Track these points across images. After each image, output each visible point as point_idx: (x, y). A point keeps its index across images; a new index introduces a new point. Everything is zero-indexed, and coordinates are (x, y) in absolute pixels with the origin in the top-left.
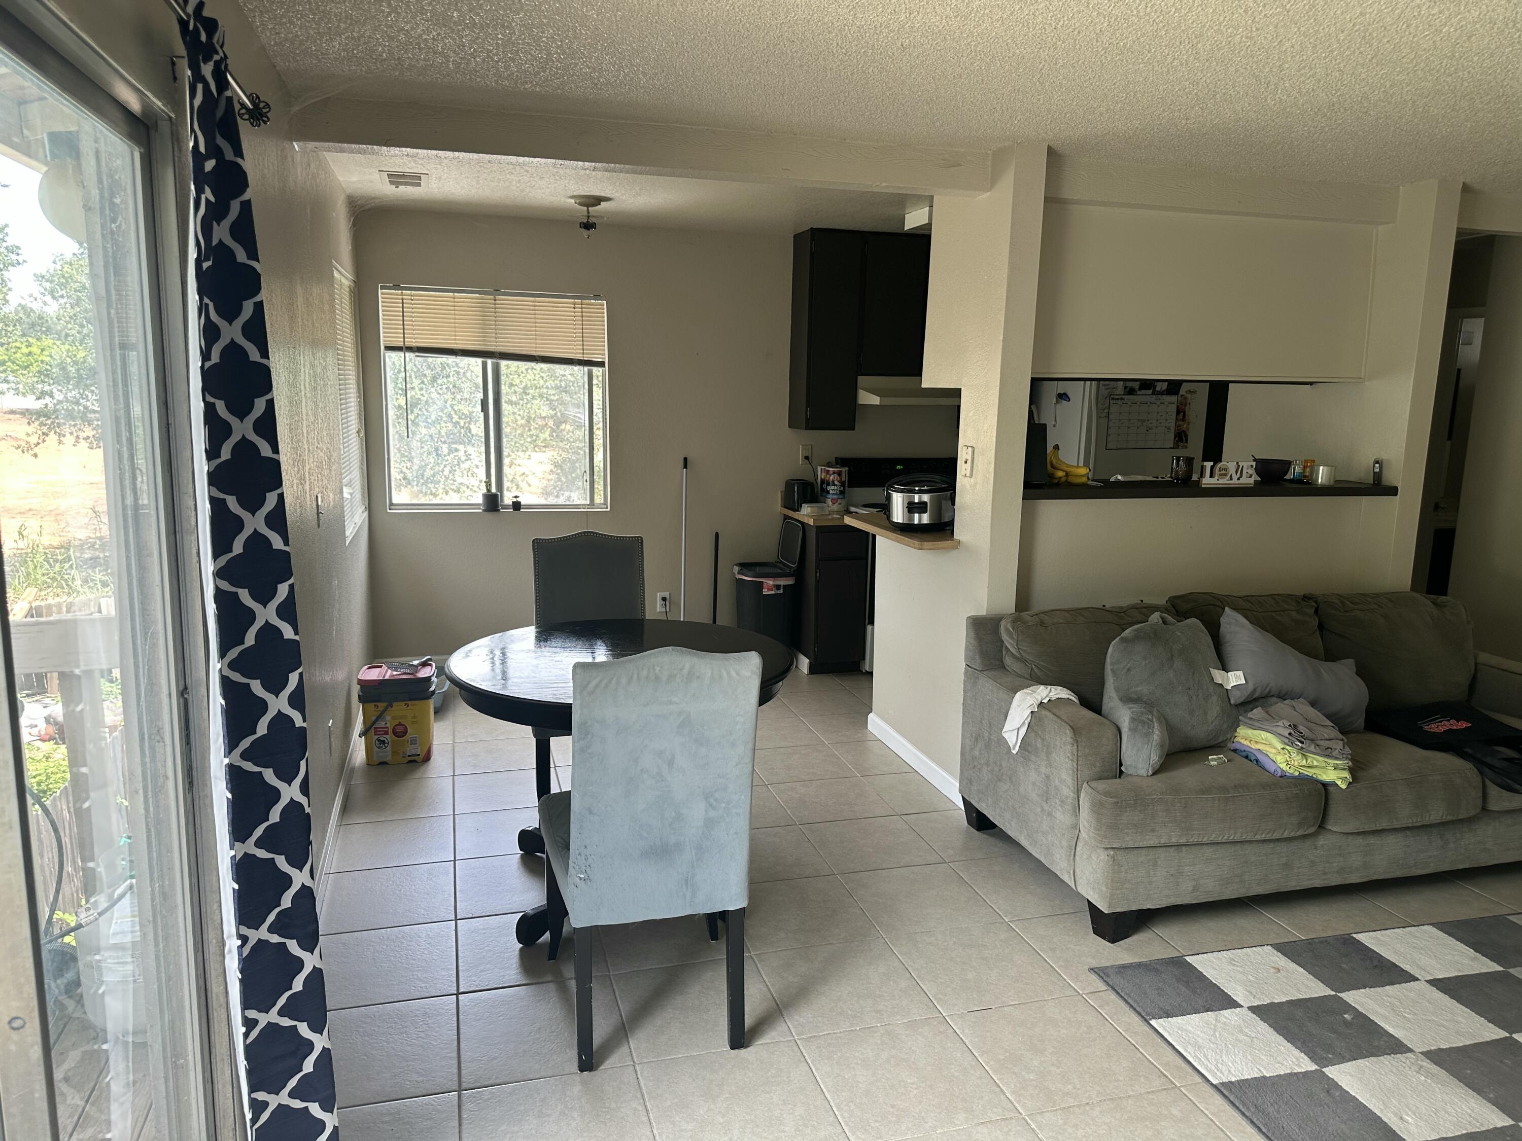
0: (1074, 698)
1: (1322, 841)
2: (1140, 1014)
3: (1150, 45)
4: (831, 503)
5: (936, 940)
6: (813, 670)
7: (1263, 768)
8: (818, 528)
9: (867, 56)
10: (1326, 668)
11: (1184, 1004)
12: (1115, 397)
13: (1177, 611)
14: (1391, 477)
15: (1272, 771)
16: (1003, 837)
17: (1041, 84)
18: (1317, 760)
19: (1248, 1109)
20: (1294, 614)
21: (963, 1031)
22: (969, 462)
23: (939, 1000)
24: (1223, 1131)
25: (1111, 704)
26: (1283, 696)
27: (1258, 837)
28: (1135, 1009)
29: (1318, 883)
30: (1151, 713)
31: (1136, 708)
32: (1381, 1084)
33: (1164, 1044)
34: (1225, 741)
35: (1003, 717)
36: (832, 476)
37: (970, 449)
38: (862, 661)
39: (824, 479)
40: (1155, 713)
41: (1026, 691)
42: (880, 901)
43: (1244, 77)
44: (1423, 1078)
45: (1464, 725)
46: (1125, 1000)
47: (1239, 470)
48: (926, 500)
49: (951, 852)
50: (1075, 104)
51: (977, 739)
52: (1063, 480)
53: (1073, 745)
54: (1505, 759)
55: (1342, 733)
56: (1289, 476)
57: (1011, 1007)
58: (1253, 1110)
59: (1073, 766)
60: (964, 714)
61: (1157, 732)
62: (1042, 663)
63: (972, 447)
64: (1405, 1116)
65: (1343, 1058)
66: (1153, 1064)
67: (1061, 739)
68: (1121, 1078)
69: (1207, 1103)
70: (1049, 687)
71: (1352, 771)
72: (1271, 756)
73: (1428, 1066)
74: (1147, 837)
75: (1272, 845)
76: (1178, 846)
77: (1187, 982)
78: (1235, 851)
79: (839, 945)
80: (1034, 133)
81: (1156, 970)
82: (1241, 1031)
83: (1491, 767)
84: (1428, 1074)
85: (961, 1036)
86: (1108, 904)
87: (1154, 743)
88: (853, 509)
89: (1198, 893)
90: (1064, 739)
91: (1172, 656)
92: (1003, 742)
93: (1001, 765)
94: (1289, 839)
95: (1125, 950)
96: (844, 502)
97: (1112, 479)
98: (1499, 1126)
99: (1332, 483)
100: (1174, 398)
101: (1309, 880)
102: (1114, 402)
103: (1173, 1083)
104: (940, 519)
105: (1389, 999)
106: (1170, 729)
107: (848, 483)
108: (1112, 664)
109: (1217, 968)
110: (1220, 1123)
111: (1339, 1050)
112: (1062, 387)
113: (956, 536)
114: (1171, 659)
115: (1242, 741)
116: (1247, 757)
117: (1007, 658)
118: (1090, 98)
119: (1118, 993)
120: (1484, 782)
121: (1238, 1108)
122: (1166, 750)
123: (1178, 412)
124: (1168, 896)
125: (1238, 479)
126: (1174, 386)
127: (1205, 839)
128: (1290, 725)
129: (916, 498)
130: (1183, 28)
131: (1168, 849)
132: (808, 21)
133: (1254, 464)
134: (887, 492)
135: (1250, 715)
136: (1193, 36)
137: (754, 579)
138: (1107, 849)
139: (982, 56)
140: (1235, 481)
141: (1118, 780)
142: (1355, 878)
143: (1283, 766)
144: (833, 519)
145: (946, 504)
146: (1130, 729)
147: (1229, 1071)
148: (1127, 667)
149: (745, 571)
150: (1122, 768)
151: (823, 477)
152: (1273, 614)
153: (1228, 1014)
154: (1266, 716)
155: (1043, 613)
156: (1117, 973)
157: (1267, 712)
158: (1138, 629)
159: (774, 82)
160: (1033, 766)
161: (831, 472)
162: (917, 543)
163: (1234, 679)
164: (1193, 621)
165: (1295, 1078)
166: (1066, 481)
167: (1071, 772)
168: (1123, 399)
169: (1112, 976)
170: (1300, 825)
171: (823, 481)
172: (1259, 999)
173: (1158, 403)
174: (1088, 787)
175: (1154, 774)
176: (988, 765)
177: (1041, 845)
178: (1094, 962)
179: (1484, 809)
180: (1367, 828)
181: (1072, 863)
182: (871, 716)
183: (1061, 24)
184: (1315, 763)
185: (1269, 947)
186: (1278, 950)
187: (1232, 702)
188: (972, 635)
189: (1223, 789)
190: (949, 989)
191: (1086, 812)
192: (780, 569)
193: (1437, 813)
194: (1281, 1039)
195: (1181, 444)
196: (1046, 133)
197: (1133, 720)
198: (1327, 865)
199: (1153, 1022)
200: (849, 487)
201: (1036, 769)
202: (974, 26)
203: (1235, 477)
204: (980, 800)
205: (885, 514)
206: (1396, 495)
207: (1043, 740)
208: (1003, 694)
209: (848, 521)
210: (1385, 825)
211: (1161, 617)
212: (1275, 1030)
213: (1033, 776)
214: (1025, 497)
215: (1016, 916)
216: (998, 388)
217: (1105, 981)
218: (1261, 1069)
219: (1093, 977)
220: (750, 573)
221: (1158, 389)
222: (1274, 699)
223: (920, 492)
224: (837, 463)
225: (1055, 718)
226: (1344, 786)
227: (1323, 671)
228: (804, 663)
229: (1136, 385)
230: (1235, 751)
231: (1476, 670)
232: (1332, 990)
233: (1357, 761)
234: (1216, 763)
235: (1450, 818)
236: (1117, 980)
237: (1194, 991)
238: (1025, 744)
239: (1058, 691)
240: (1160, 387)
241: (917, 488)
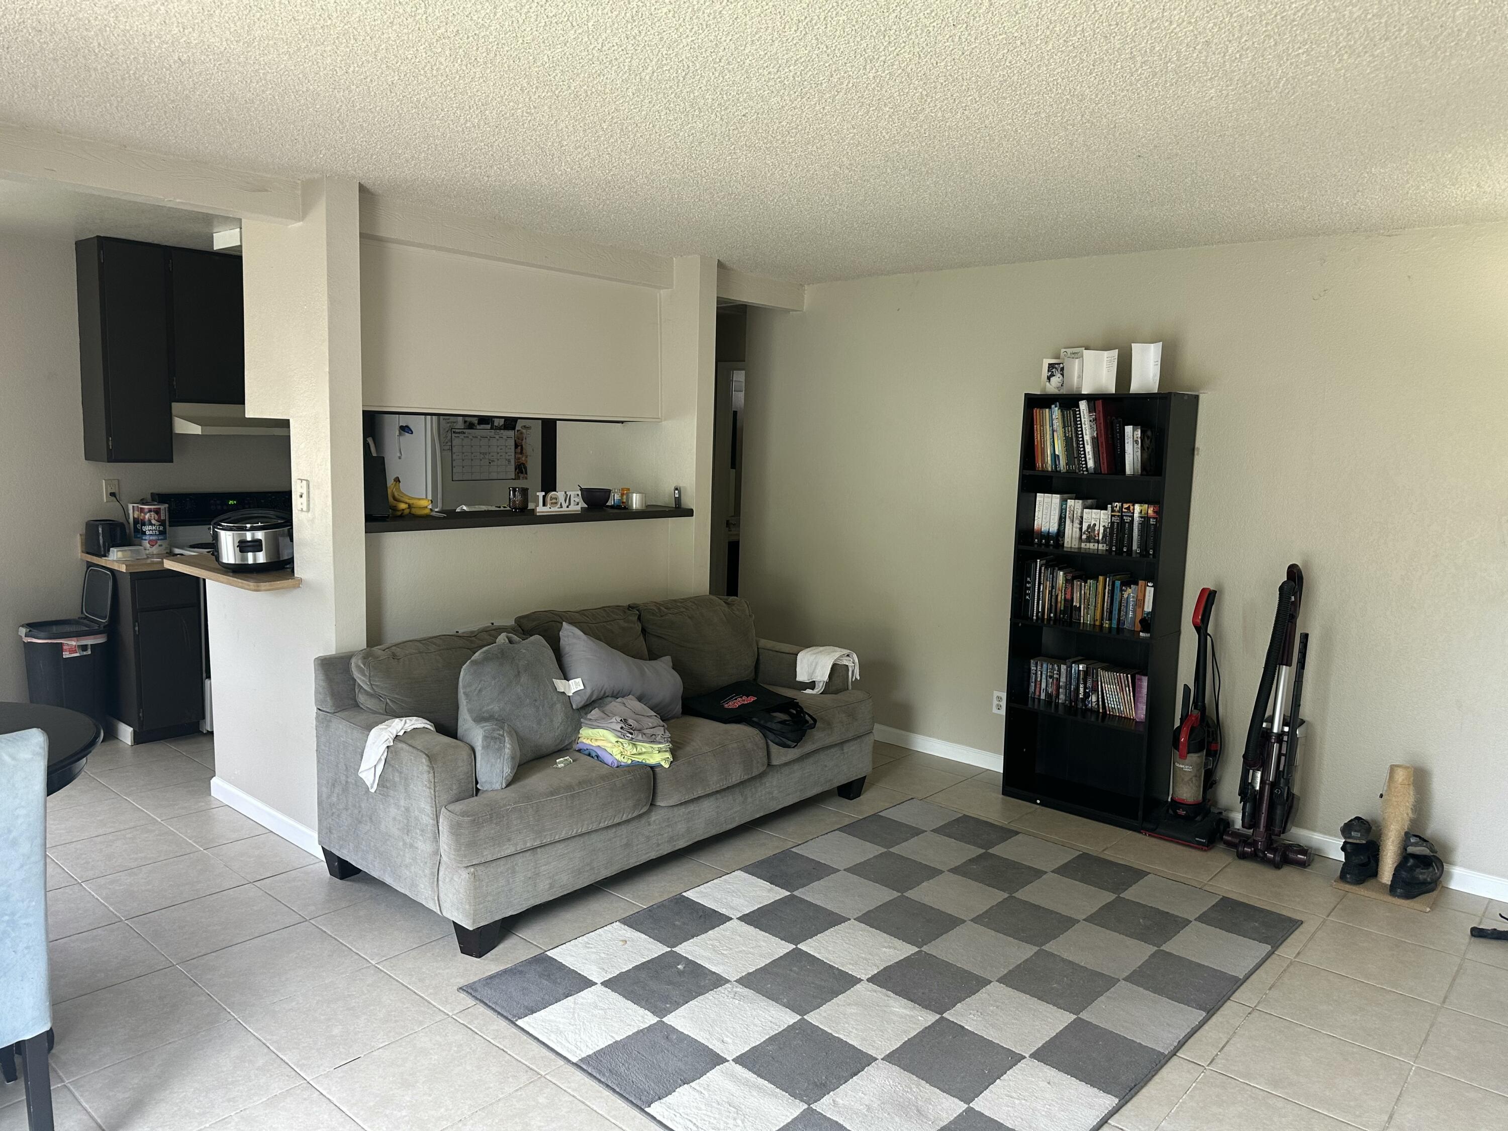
0: (429, 726)
1: (655, 817)
2: (506, 1018)
3: (442, 104)
4: (148, 545)
5: (297, 1004)
6: (138, 739)
7: (602, 762)
8: (132, 574)
9: (138, 63)
10: (649, 667)
11: (547, 997)
12: (457, 430)
13: (523, 630)
14: (689, 501)
15: (610, 764)
16: (369, 880)
17: (342, 123)
18: (645, 748)
19: (604, 1075)
20: (621, 622)
21: (330, 1090)
22: (305, 496)
23: (302, 1066)
24: (583, 1103)
25: (466, 726)
26: (615, 696)
27: (602, 825)
28: (502, 1015)
29: (653, 855)
30: (502, 728)
31: (488, 726)
32: (707, 1017)
33: (530, 1041)
34: (571, 743)
35: (359, 756)
36: (148, 515)
37: (304, 482)
38: (201, 722)
39: (138, 519)
40: (506, 728)
41: (380, 726)
42: (231, 980)
43: (532, 147)
44: (737, 1002)
45: (752, 699)
46: (493, 1009)
47: (568, 499)
48: (260, 537)
49: (313, 908)
50: (379, 147)
51: (333, 785)
52: (407, 511)
53: (429, 772)
54: (780, 722)
55: (663, 721)
56: (610, 503)
57: (380, 1050)
58: (607, 1075)
59: (431, 793)
60: (318, 762)
61: (508, 746)
62: (396, 696)
63: (307, 480)
64: (725, 1039)
65: (678, 1004)
66: (520, 1062)
67: (418, 769)
68: (492, 1085)
69: (569, 1082)
70: (404, 719)
71: (673, 752)
72: (608, 750)
73: (741, 990)
74: (505, 847)
75: (614, 830)
76: (534, 849)
77: (549, 976)
78: (584, 842)
79: (180, 1042)
80: (343, 169)
81: (521, 972)
82: (596, 1007)
83: (770, 730)
84: (742, 997)
85: (328, 1096)
86: (472, 921)
87: (506, 757)
88: (177, 551)
89: (555, 889)
90: (421, 768)
91: (519, 672)
92: (360, 782)
93: (360, 807)
94: (628, 821)
95: (491, 961)
96: (165, 544)
97: (458, 510)
98: (791, 1024)
99: (644, 508)
100: (511, 433)
101: (647, 853)
102: (457, 435)
103: (539, 1074)
104: (279, 557)
105: (711, 942)
106: (520, 740)
107: (170, 522)
108: (464, 687)
109: (574, 954)
110: (581, 1096)
111: (675, 999)
112: (404, 421)
113: (297, 574)
114: (518, 674)
115: (584, 741)
116: (589, 755)
117: (360, 696)
118: (393, 144)
119: (486, 1004)
120: (767, 743)
121: (595, 1078)
122: (518, 760)
123: (516, 446)
124: (527, 899)
125: (568, 507)
126: (510, 423)
127: (557, 837)
128: (621, 720)
129: (249, 536)
130: (469, 94)
131: (524, 854)
132: (57, 13)
133: (579, 493)
134: (213, 530)
135: (589, 716)
136: (480, 103)
137: (49, 641)
138: (467, 867)
139: (274, 86)
140: (564, 508)
141: (475, 798)
142: (682, 844)
143: (619, 757)
144: (153, 563)
145: (284, 541)
146: (483, 748)
147: (587, 1046)
148: (478, 688)
149: (35, 632)
150: (478, 786)
151: (136, 516)
152: (605, 624)
153: (586, 995)
154: (604, 716)
155: (395, 646)
156: (484, 986)
157: (603, 712)
158: (487, 650)
159: (21, 71)
160: (392, 801)
161: (146, 510)
162: (252, 584)
163: (574, 686)
164: (537, 638)
165: (641, 1034)
166: (410, 513)
167: (429, 800)
168: (464, 433)
169: (479, 990)
170: (635, 807)
171: (136, 521)
172: (611, 973)
173: (497, 437)
174: (446, 811)
175: (507, 786)
176: (347, 810)
177: (405, 879)
178: (462, 980)
179: (769, 765)
180: (687, 798)
181: (436, 889)
182: (214, 781)
183: (352, 69)
184: (644, 750)
185: (618, 923)
186: (625, 924)
187: (574, 707)
188: (321, 677)
189: (569, 788)
190: (313, 1051)
191: (446, 836)
192: (86, 626)
193: (737, 775)
194: (629, 1004)
195: (522, 476)
196: (355, 171)
197: (485, 738)
198: (659, 837)
199: (519, 1022)
200: (170, 526)
201: (395, 804)
202: (260, 54)
203: (565, 505)
204: (341, 847)
205: (213, 554)
206: (692, 516)
207: (401, 773)
208: (357, 733)
209: (169, 564)
210: (700, 792)
211: (507, 637)
212: (624, 996)
213: (393, 811)
214: (367, 531)
215: (383, 956)
216: (329, 420)
217: (474, 996)
218: (614, 1035)
219: (463, 995)
220: (42, 634)
221: (496, 424)
222: (610, 699)
223: (252, 529)
224: (153, 500)
225: (411, 749)
226: (667, 766)
227: (646, 669)
228: (126, 733)
229: (475, 421)
230: (579, 751)
231: (758, 655)
232: (668, 947)
233: (677, 742)
234: (563, 765)
235: (746, 777)
236: (486, 993)
237: (555, 982)
238: (383, 781)
239: (413, 722)
240: (497, 422)
241: (248, 526)
